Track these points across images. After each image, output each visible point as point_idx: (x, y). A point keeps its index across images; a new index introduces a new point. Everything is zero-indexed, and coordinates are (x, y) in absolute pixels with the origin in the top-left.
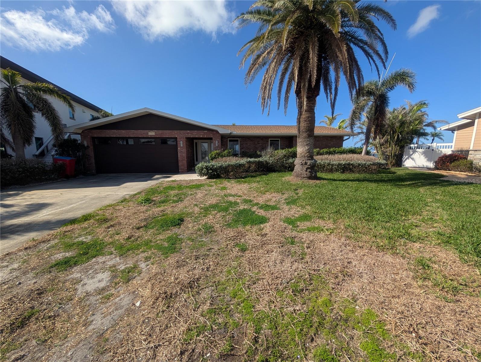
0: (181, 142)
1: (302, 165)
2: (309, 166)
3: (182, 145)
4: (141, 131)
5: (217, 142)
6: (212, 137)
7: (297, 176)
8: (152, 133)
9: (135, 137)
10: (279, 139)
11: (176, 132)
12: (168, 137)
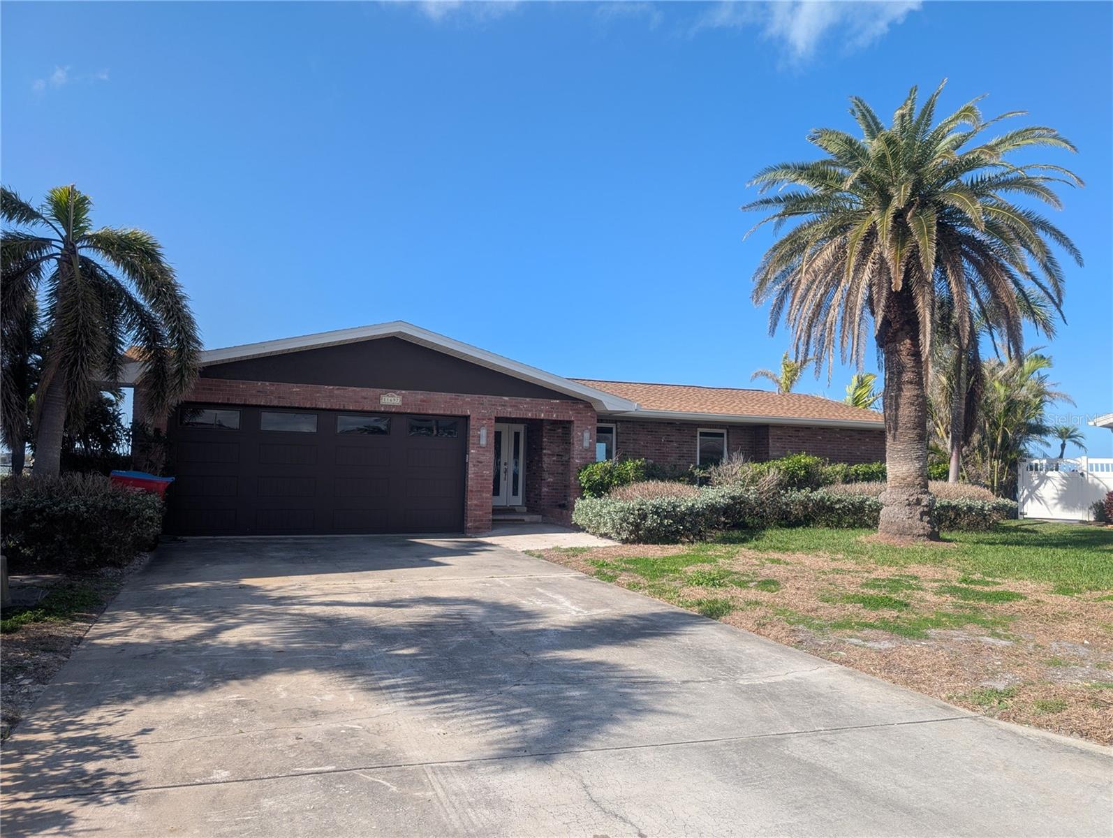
0: (483, 432)
1: (909, 505)
2: (926, 509)
3: (483, 442)
4: (358, 389)
5: (587, 435)
6: (573, 419)
7: (901, 533)
8: (391, 400)
9: (334, 407)
10: (724, 431)
11: (468, 398)
12: (442, 412)
